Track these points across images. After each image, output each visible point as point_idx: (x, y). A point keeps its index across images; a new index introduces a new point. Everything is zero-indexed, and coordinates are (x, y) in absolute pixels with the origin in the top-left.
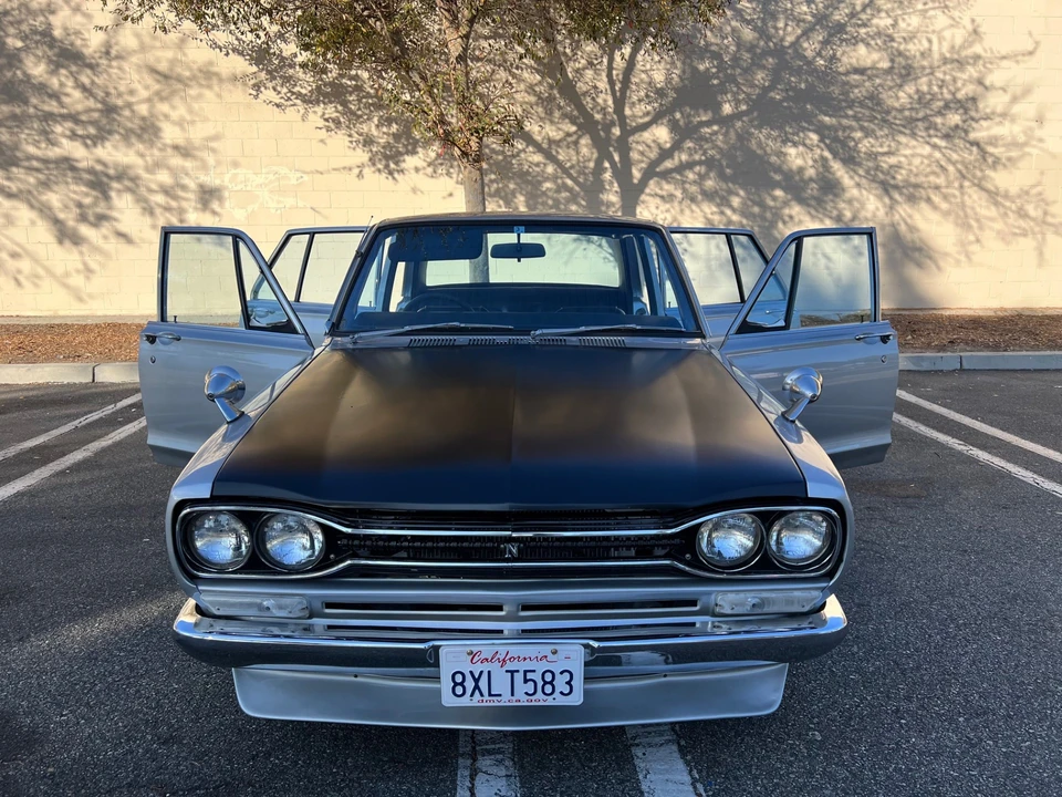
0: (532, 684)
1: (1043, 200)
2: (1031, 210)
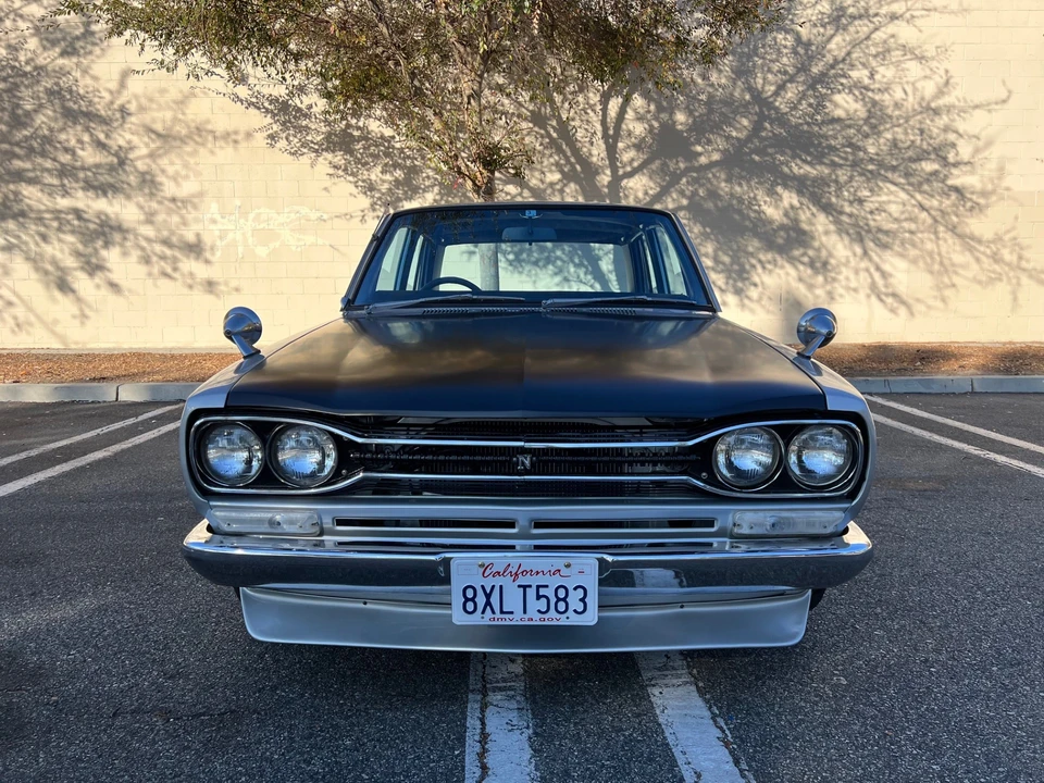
0: (544, 600)
1: (1018, 245)
2: (1007, 255)
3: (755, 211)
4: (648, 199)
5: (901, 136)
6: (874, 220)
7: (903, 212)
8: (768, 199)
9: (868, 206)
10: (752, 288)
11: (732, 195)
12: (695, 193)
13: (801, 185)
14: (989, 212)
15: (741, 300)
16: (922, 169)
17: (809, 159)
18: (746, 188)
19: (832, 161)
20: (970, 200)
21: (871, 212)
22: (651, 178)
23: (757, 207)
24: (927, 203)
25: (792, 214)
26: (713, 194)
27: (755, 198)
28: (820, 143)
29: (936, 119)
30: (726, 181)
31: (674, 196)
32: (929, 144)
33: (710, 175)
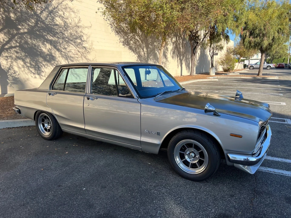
3: (40, 49)
4: (5, 42)
5: (72, 32)
6: (69, 54)
7: (75, 52)
8: (43, 46)
9: (68, 50)
10: (42, 73)
11: (32, 43)
12: (21, 42)
13: (51, 42)
14: (91, 53)
15: (40, 77)
16: (77, 42)
17: (52, 35)
18: (36, 42)
19: (58, 36)
20: (87, 50)
21: (68, 52)
22: (5, 35)
23: (40, 48)
24: (79, 50)
25: (50, 51)
26: (26, 43)
27: (39, 45)
28: (54, 31)
29: (79, 29)
30: (30, 39)
31: (14, 42)
32: (78, 35)
33: (25, 36)
